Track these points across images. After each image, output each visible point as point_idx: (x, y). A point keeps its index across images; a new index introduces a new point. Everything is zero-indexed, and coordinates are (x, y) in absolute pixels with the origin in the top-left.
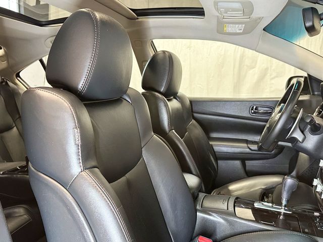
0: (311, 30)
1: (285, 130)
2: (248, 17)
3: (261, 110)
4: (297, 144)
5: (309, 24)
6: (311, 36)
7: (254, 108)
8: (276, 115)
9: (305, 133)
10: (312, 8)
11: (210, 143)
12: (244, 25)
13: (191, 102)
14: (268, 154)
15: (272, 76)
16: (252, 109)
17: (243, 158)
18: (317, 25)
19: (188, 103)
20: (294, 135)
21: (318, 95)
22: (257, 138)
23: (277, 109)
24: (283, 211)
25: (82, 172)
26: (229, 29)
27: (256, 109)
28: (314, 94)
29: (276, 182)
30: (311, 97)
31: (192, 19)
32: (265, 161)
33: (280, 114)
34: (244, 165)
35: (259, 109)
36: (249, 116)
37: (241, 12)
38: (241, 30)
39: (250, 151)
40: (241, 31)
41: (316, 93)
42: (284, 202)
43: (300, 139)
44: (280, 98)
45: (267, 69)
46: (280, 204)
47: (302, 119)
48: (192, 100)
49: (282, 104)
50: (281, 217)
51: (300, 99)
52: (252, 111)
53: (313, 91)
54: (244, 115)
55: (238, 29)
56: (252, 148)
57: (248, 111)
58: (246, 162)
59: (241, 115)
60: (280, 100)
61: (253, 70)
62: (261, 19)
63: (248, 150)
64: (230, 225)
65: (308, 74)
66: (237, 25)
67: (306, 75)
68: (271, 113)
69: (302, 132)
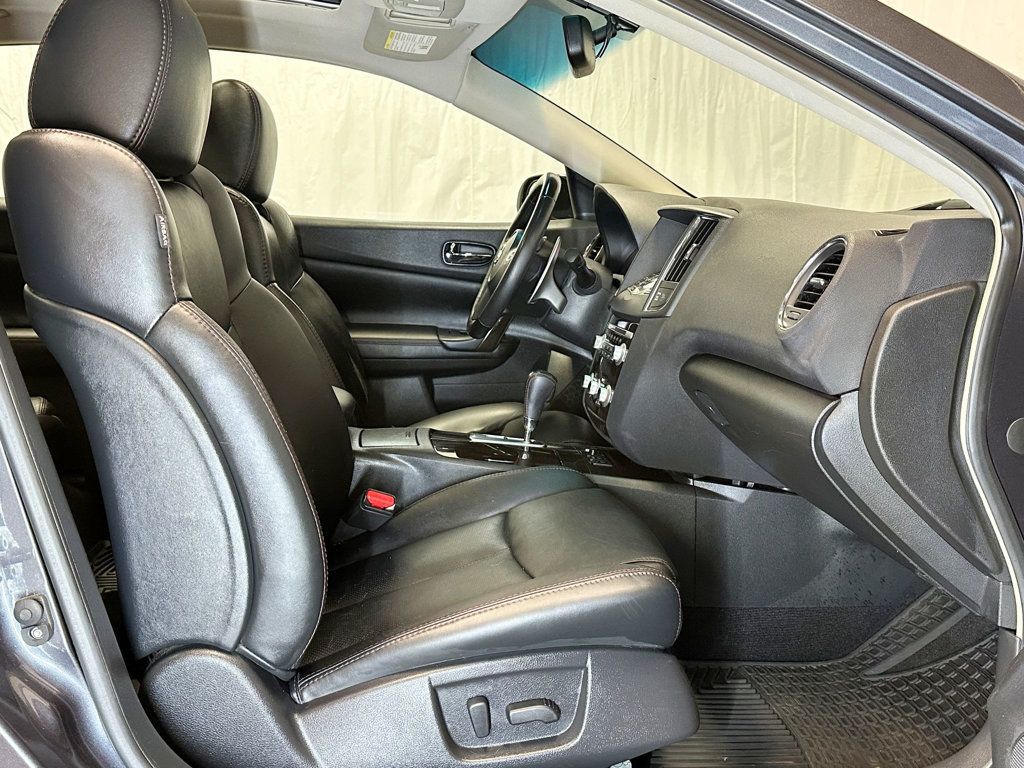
0: (579, 63)
1: (526, 284)
2: (447, 20)
3: (468, 252)
4: (551, 317)
5: (574, 49)
6: (577, 76)
7: (453, 245)
8: (505, 254)
9: (565, 290)
10: (581, 18)
11: (353, 335)
12: (434, 38)
13: (297, 227)
14: (483, 357)
15: (479, 182)
16: (448, 250)
17: (428, 370)
18: (589, 55)
19: (290, 229)
20: (545, 295)
21: (590, 219)
22: (461, 322)
23: (506, 244)
24: (526, 444)
25: (175, 303)
26: (399, 42)
27: (455, 251)
28: (579, 218)
29: (505, 415)
30: (573, 223)
31: (322, 9)
32: (477, 377)
33: (515, 250)
34: (429, 388)
35: (462, 250)
36: (442, 267)
37: (438, 9)
38: (426, 47)
39: (445, 352)
40: (425, 52)
41: (584, 214)
42: (529, 428)
43: (556, 304)
44: (508, 224)
45: (464, 161)
46: (521, 434)
47: (559, 262)
48: (300, 222)
49: (518, 231)
50: (525, 457)
51: (550, 227)
52: (448, 255)
53: (578, 211)
54: (430, 266)
55: (419, 44)
56: (450, 344)
57: (438, 254)
58: (435, 381)
59: (420, 264)
60: (509, 228)
61: (429, 161)
62: (473, 27)
63: (439, 350)
64: (426, 473)
65: (569, 170)
66: (419, 36)
67: (564, 173)
68: (489, 261)
69: (561, 288)
